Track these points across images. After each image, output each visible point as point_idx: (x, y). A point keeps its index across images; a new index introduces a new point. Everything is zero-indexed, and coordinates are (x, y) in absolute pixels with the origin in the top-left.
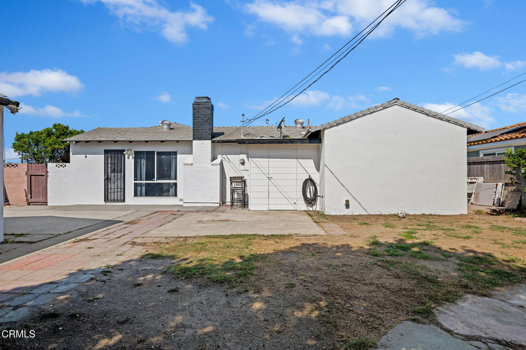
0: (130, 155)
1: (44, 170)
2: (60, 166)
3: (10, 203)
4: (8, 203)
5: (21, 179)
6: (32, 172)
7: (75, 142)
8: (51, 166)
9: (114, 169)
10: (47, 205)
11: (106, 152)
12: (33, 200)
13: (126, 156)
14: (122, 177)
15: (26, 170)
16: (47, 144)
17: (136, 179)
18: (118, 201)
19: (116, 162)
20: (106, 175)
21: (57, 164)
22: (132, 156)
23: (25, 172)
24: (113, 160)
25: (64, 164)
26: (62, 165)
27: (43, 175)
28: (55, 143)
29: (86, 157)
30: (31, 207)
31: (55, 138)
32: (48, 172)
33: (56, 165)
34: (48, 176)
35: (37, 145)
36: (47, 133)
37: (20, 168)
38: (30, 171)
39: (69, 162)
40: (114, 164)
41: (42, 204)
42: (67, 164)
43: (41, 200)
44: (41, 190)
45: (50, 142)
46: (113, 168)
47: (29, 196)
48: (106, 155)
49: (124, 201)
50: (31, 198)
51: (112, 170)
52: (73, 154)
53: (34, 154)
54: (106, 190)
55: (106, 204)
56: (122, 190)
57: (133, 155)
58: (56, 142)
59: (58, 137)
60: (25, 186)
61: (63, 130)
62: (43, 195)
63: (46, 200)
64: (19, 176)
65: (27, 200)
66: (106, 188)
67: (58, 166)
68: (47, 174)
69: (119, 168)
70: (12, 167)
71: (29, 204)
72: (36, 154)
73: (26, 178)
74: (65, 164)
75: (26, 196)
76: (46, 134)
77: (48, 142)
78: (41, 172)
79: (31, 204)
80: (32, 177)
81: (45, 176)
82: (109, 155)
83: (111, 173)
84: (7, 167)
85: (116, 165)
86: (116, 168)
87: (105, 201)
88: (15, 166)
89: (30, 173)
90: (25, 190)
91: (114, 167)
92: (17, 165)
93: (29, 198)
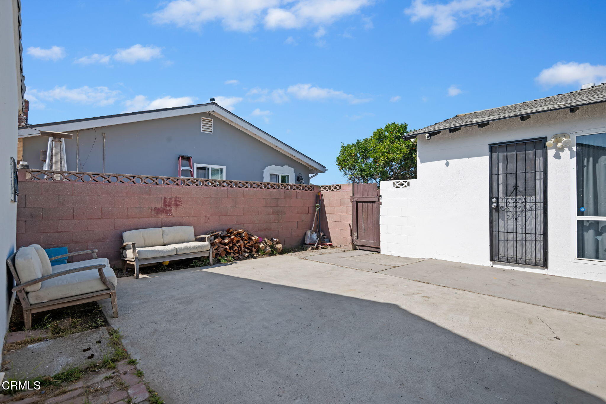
0: (562, 150)
1: (375, 193)
2: (399, 185)
3: (333, 243)
4: (330, 243)
5: (345, 208)
6: (359, 196)
7: (428, 134)
8: (386, 186)
9: (516, 187)
10: (380, 252)
11: (494, 149)
12: (361, 242)
13: (551, 153)
14: (540, 206)
15: (351, 194)
16: (378, 154)
17: (582, 209)
18: (526, 263)
19: (520, 170)
20: (494, 200)
21: (395, 181)
22: (570, 149)
23: (350, 198)
24: (511, 166)
25: (405, 182)
26: (404, 183)
27: (374, 202)
28: (389, 151)
29: (447, 164)
30: (358, 252)
31: (389, 143)
32: (381, 196)
33: (394, 183)
34: (381, 203)
35: (365, 157)
36: (377, 137)
37: (344, 191)
38: (356, 196)
39: (415, 177)
40: (516, 173)
41: (372, 249)
42: (411, 181)
43: (370, 242)
44: (371, 226)
45: (382, 149)
46: (512, 182)
47: (356, 234)
48: (495, 155)
49: (545, 265)
50: (358, 239)
51: (511, 188)
52: (422, 162)
53: (361, 170)
54: (495, 234)
55: (496, 266)
56: (540, 238)
57: (574, 149)
58: (390, 149)
59: (392, 142)
60: (350, 219)
61: (399, 131)
62: (373, 234)
63: (378, 244)
64: (342, 204)
65: (352, 241)
66: (495, 229)
67: (397, 184)
68: (379, 200)
69: (530, 185)
70: (335, 190)
71: (355, 248)
72: (364, 170)
73: (350, 206)
74: (408, 181)
75: (351, 235)
76: (377, 139)
77: (379, 149)
78: (370, 196)
79: (358, 248)
80: (359, 204)
81: (376, 203)
82: (501, 155)
83: (507, 194)
84: (329, 190)
85: (521, 176)
86: (520, 184)
87: (492, 259)
88: (338, 188)
89: (356, 200)
90: (350, 225)
91: (515, 180)
92: (340, 188)
93: (355, 239)
